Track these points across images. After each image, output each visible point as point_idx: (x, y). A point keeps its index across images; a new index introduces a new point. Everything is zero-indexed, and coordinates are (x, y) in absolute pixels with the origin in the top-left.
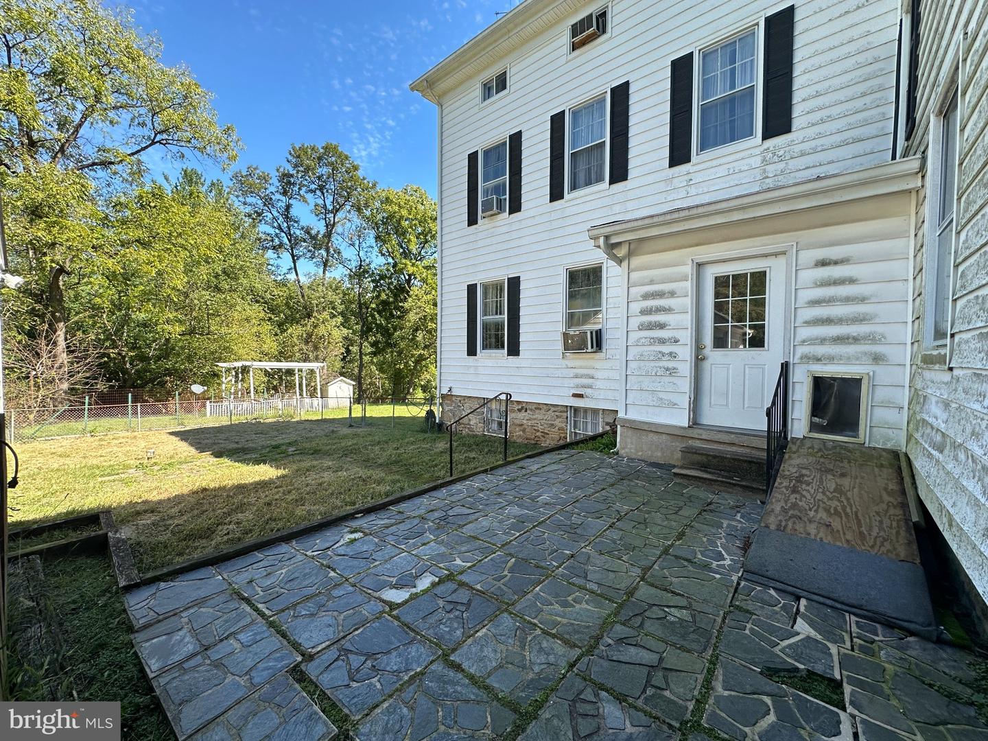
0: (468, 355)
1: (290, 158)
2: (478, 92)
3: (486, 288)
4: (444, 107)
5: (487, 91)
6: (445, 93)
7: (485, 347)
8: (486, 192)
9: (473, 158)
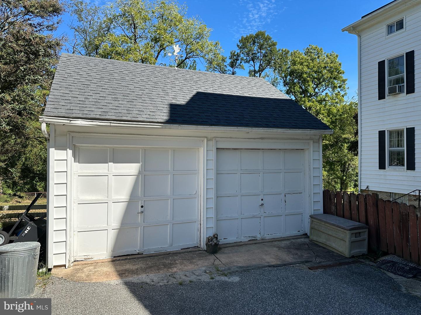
0: (379, 169)
1: (239, 44)
2: (384, 29)
3: (391, 133)
4: (361, 37)
5: (390, 29)
6: (362, 30)
7: (390, 165)
8: (390, 82)
9: (381, 65)
